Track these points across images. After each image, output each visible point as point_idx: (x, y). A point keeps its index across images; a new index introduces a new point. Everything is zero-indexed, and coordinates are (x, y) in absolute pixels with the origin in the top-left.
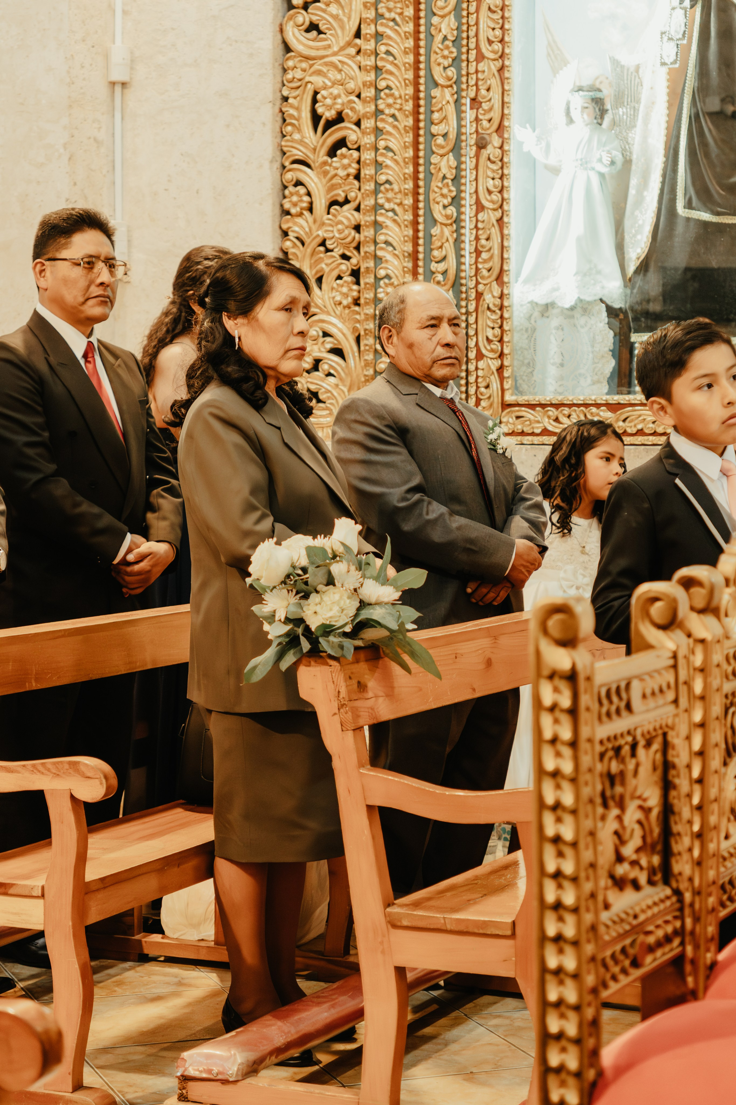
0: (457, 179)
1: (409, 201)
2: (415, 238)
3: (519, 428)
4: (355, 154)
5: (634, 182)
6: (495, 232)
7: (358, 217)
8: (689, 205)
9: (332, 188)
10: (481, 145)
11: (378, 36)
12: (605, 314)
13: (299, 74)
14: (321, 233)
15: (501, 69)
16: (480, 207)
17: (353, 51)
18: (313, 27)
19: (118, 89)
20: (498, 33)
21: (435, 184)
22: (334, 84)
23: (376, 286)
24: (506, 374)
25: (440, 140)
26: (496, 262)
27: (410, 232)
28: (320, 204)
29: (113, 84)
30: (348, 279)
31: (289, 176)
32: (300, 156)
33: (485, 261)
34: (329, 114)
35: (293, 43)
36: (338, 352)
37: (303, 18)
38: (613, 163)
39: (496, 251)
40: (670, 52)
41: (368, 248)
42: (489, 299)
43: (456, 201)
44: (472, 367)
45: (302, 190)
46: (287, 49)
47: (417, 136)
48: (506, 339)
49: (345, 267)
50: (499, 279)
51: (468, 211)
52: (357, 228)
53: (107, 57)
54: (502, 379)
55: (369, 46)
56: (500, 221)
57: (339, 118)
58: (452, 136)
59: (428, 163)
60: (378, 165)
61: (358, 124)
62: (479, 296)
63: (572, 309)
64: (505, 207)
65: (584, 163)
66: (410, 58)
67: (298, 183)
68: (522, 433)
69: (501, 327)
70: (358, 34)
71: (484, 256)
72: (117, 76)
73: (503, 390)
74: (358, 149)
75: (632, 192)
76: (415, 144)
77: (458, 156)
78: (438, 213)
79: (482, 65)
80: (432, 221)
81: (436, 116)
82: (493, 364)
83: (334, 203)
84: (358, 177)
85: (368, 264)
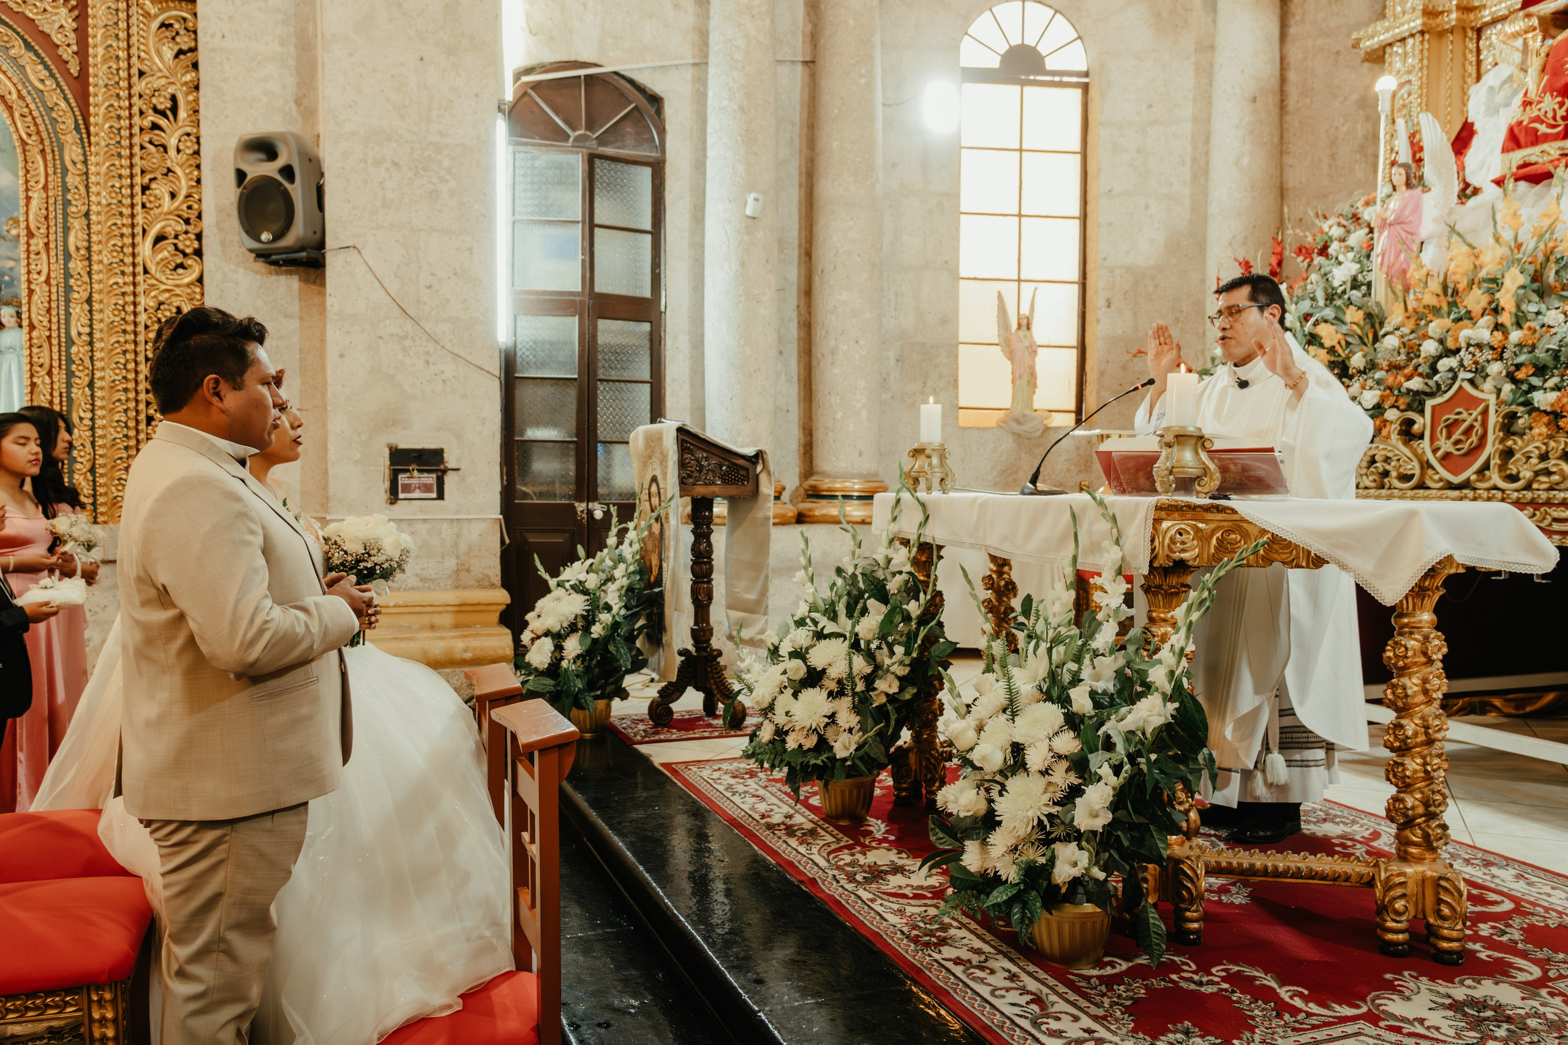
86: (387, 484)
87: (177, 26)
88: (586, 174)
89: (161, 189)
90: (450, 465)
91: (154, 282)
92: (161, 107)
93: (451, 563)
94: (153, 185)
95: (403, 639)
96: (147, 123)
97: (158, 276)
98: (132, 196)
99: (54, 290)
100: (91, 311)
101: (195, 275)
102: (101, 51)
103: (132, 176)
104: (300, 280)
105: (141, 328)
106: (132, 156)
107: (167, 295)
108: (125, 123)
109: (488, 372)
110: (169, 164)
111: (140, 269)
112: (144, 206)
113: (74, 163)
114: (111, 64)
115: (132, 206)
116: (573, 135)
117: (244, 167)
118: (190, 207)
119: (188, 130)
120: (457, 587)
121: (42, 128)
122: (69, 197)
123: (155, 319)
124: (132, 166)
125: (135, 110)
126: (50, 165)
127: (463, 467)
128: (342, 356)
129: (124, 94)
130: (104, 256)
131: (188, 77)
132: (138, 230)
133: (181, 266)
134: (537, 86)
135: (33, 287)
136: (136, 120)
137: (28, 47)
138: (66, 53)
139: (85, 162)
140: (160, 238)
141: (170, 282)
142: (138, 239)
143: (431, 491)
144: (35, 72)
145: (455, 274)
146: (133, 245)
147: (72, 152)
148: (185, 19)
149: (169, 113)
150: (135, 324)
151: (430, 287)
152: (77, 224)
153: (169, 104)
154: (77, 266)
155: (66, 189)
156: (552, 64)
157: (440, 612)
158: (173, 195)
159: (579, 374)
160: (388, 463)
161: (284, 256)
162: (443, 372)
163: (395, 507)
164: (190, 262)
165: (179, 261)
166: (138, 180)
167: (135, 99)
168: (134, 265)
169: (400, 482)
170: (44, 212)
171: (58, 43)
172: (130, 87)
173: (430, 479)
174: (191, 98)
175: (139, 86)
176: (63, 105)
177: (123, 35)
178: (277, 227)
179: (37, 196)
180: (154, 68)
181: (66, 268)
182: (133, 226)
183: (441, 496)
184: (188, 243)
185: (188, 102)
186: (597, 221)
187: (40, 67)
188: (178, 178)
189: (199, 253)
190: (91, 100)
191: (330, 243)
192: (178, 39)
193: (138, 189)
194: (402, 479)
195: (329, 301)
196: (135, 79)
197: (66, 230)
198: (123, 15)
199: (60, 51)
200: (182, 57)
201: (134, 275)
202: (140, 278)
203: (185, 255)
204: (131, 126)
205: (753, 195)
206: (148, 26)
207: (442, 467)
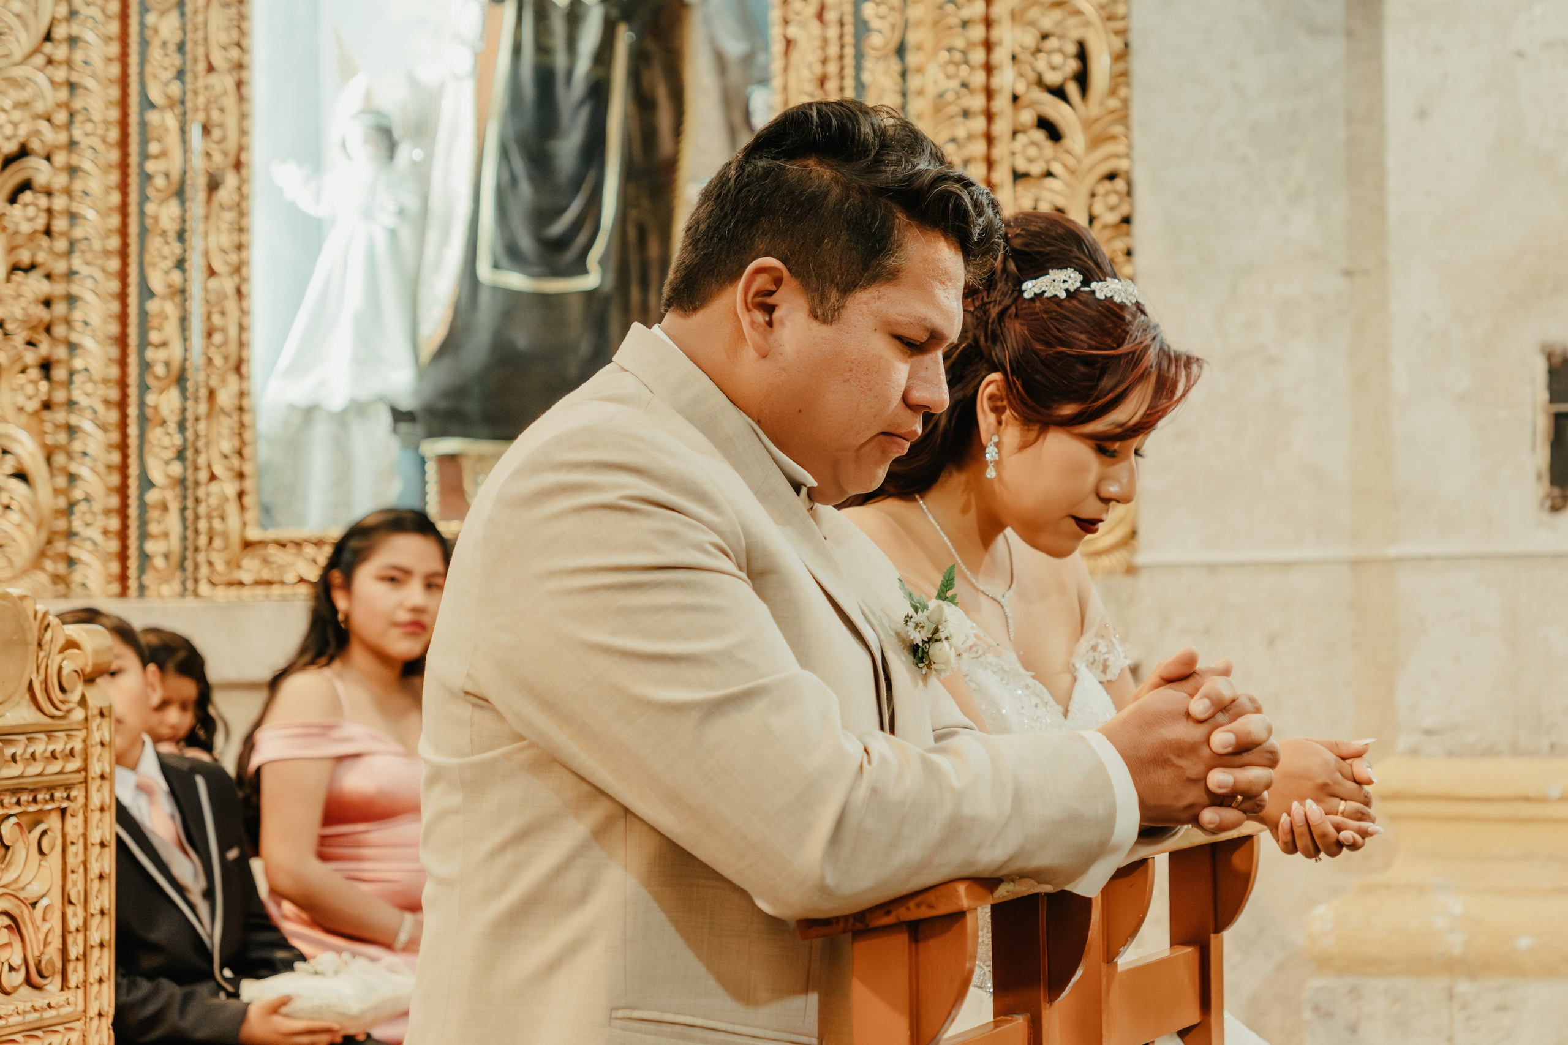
0: (181, 236)
1: (115, 264)
2: (123, 318)
3: (266, 575)
4: (43, 201)
5: (432, 237)
6: (231, 305)
8: (496, 266)
9: (12, 249)
10: (213, 185)
11: (72, 39)
12: (386, 418)
15: (239, 84)
16: (212, 272)
17: (39, 60)
20: (235, 35)
21: (154, 241)
22: (18, 105)
23: (69, 383)
24: (248, 500)
25: (160, 182)
26: (233, 348)
27: (115, 307)
30: (34, 373)
33: (219, 347)
34: (9, 146)
36: (22, 476)
38: (401, 212)
39: (233, 331)
40: (463, 61)
41: (59, 331)
42: (226, 398)
43: (180, 264)
44: (201, 492)
47: (125, 175)
48: (246, 451)
49: (31, 357)
50: (238, 369)
51: (196, 274)
52: (47, 303)
54: (242, 508)
55: (61, 52)
56: (239, 291)
57: (24, 152)
58: (175, 175)
59: (142, 213)
60: (73, 216)
61: (48, 158)
62: (212, 394)
63: (344, 412)
64: (244, 271)
66: (115, 70)
68: (269, 583)
69: (240, 435)
70: (48, 37)
71: (217, 338)
73: (244, 525)
74: (49, 194)
76: (123, 187)
77: (183, 202)
78: (156, 282)
79: (213, 79)
80: (147, 293)
81: (154, 148)
82: (230, 489)
83: (15, 268)
84: (48, 232)
85: (61, 352)
86: (1545, 459)
99: (833, 32)
100: (904, 74)
105: (1001, 103)
123: (1032, 76)
135: (793, 31)
150: (989, 93)
160: (1544, 395)
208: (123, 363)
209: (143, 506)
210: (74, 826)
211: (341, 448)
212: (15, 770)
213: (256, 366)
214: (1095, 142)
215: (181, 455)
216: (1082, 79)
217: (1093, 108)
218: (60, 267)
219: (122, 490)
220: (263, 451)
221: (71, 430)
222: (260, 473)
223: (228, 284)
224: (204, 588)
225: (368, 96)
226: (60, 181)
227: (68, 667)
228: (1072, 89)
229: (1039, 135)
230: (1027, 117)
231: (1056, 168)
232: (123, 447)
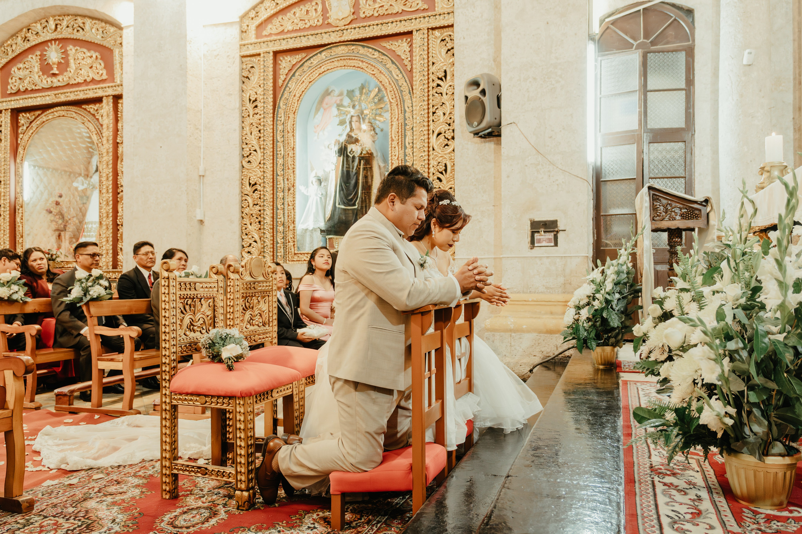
0: (283, 199)
1: (272, 204)
2: (273, 213)
3: (300, 259)
4: (259, 193)
5: (328, 199)
6: (292, 211)
7: (260, 208)
8: (339, 204)
9: (254, 201)
10: (289, 190)
11: (264, 164)
12: (319, 231)
13: (246, 173)
14: (251, 212)
15: (294, 172)
16: (289, 205)
17: (258, 167)
18: (249, 162)
19: (202, 177)
20: (293, 163)
21: (279, 200)
22: (255, 175)
23: (264, 225)
25: (280, 189)
27: (272, 211)
28: (251, 205)
29: (200, 176)
30: (258, 223)
31: (244, 198)
32: (246, 193)
33: (290, 219)
34: (253, 183)
35: (244, 166)
36: (255, 241)
37: (247, 159)
38: (322, 195)
39: (293, 216)
41: (262, 216)
42: (291, 228)
43: (283, 204)
44: (287, 245)
45: (246, 202)
46: (243, 167)
47: (273, 188)
49: (257, 220)
50: (293, 223)
51: (286, 206)
52: (260, 211)
53: (198, 169)
55: (262, 166)
56: (294, 209)
57: (256, 184)
58: (282, 188)
59: (276, 195)
60: (264, 195)
61: (260, 185)
62: (289, 227)
63: (312, 230)
64: (295, 205)
65: (316, 195)
66: (272, 169)
67: (246, 200)
68: (300, 261)
70: (260, 163)
71: (290, 217)
72: (201, 174)
74: (260, 191)
75: (327, 201)
76: (273, 190)
77: (284, 193)
78: (279, 207)
79: (289, 171)
80: (277, 209)
81: (278, 183)
82: (292, 244)
83: (255, 205)
84: (260, 198)
85: (262, 219)
86: (529, 239)
87: (447, 39)
88: (641, 63)
89: (440, 113)
90: (560, 229)
91: (437, 154)
92: (440, 76)
93: (561, 280)
94: (437, 111)
95: (535, 318)
96: (435, 85)
97: (437, 151)
98: (428, 117)
101: (451, 149)
102: (418, 57)
103: (428, 109)
104: (495, 144)
105: (431, 175)
106: (428, 100)
107: (441, 159)
108: (426, 86)
109: (581, 178)
110: (443, 101)
111: (431, 149)
112: (433, 121)
113: (408, 107)
114: (422, 62)
115: (428, 121)
116: (635, 44)
117: (468, 94)
118: (450, 118)
119: (450, 83)
120: (564, 293)
121: (397, 95)
122: (406, 122)
124: (428, 104)
125: (431, 80)
126: (400, 110)
127: (567, 229)
128: (508, 177)
129: (426, 74)
130: (418, 145)
131: (451, 60)
132: (431, 132)
133: (447, 145)
134: (614, 23)
135: (393, 162)
136: (431, 84)
137: (393, 62)
138: (406, 62)
139: (412, 106)
140: (439, 134)
141: (442, 153)
142: (431, 136)
143: (550, 242)
144: (395, 72)
145: (564, 129)
146: (429, 138)
147: (408, 103)
148: (450, 36)
149: (443, 78)
150: (429, 173)
151: (551, 137)
152: (409, 133)
153: (443, 74)
154: (409, 151)
155: (405, 119)
156: (623, 8)
157: (555, 305)
158: (444, 114)
159: (637, 176)
160: (530, 228)
161: (483, 133)
162: (557, 180)
163: (533, 250)
164: (449, 143)
165: (446, 143)
166: (431, 110)
167: (431, 75)
168: (429, 147)
169: (535, 238)
170: (397, 130)
171: (403, 58)
172: (428, 70)
173: (551, 236)
174: (452, 69)
175: (433, 69)
176: (405, 84)
177: (426, 48)
178: (479, 118)
179: (395, 123)
180: (439, 60)
181: (405, 152)
182: (428, 130)
183: (556, 244)
184: (449, 134)
185: (451, 72)
186: (649, 87)
187: (397, 70)
188: (446, 107)
189: (453, 138)
190: (414, 79)
191: (503, 123)
192: (447, 45)
193: (431, 114)
194: (537, 236)
195: (503, 150)
196: (431, 67)
197: (405, 136)
198: (426, 40)
199: (404, 62)
200: (449, 52)
201: (429, 151)
202: (431, 153)
203: (448, 140)
204: (428, 87)
205: (747, 51)
206: (437, 42)
207: (556, 229)
208: (273, 221)
209: (277, 247)
210: (270, 298)
211: (311, 237)
212: (260, 288)
213: (297, 222)
214: (448, 182)
215: (283, 238)
216: (446, 170)
217: (448, 175)
218: (262, 204)
219: (273, 244)
220: (298, 237)
221: (264, 233)
222: (297, 241)
223: (292, 207)
224: (287, 262)
225: (316, 173)
226: (262, 189)
227: (269, 271)
228: (444, 172)
229: (438, 181)
230: (436, 177)
231: (441, 187)
232: (273, 236)
